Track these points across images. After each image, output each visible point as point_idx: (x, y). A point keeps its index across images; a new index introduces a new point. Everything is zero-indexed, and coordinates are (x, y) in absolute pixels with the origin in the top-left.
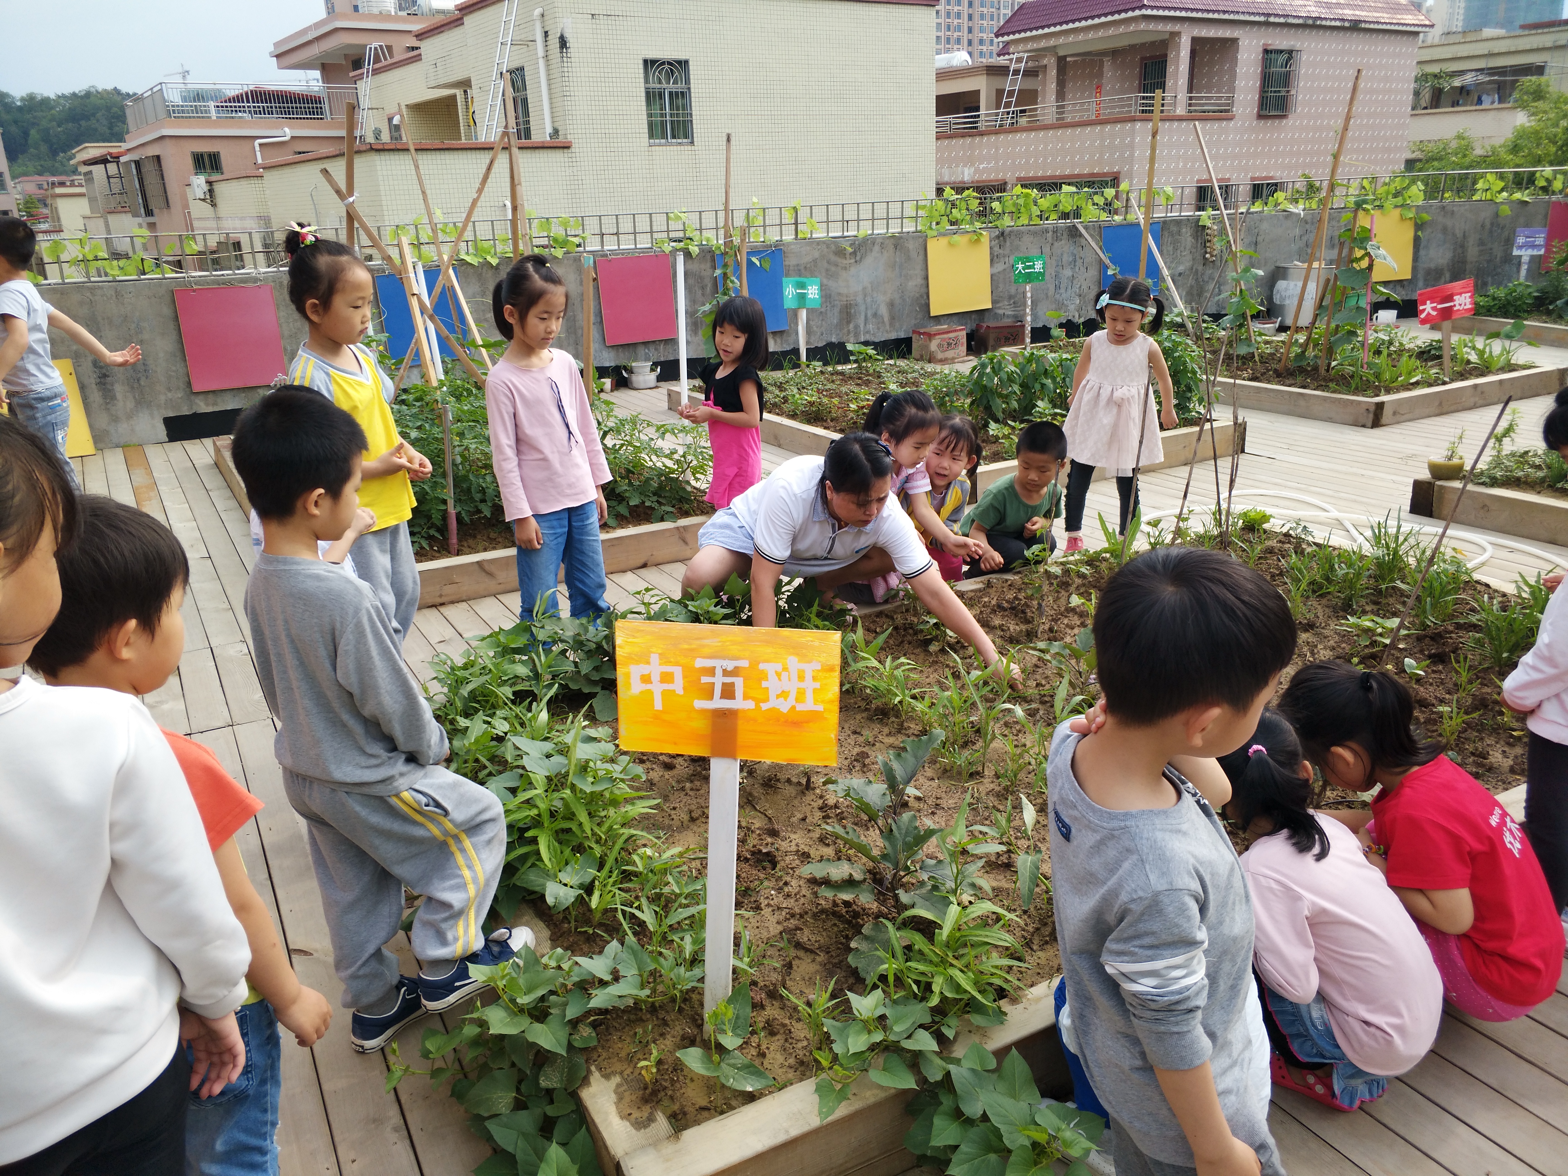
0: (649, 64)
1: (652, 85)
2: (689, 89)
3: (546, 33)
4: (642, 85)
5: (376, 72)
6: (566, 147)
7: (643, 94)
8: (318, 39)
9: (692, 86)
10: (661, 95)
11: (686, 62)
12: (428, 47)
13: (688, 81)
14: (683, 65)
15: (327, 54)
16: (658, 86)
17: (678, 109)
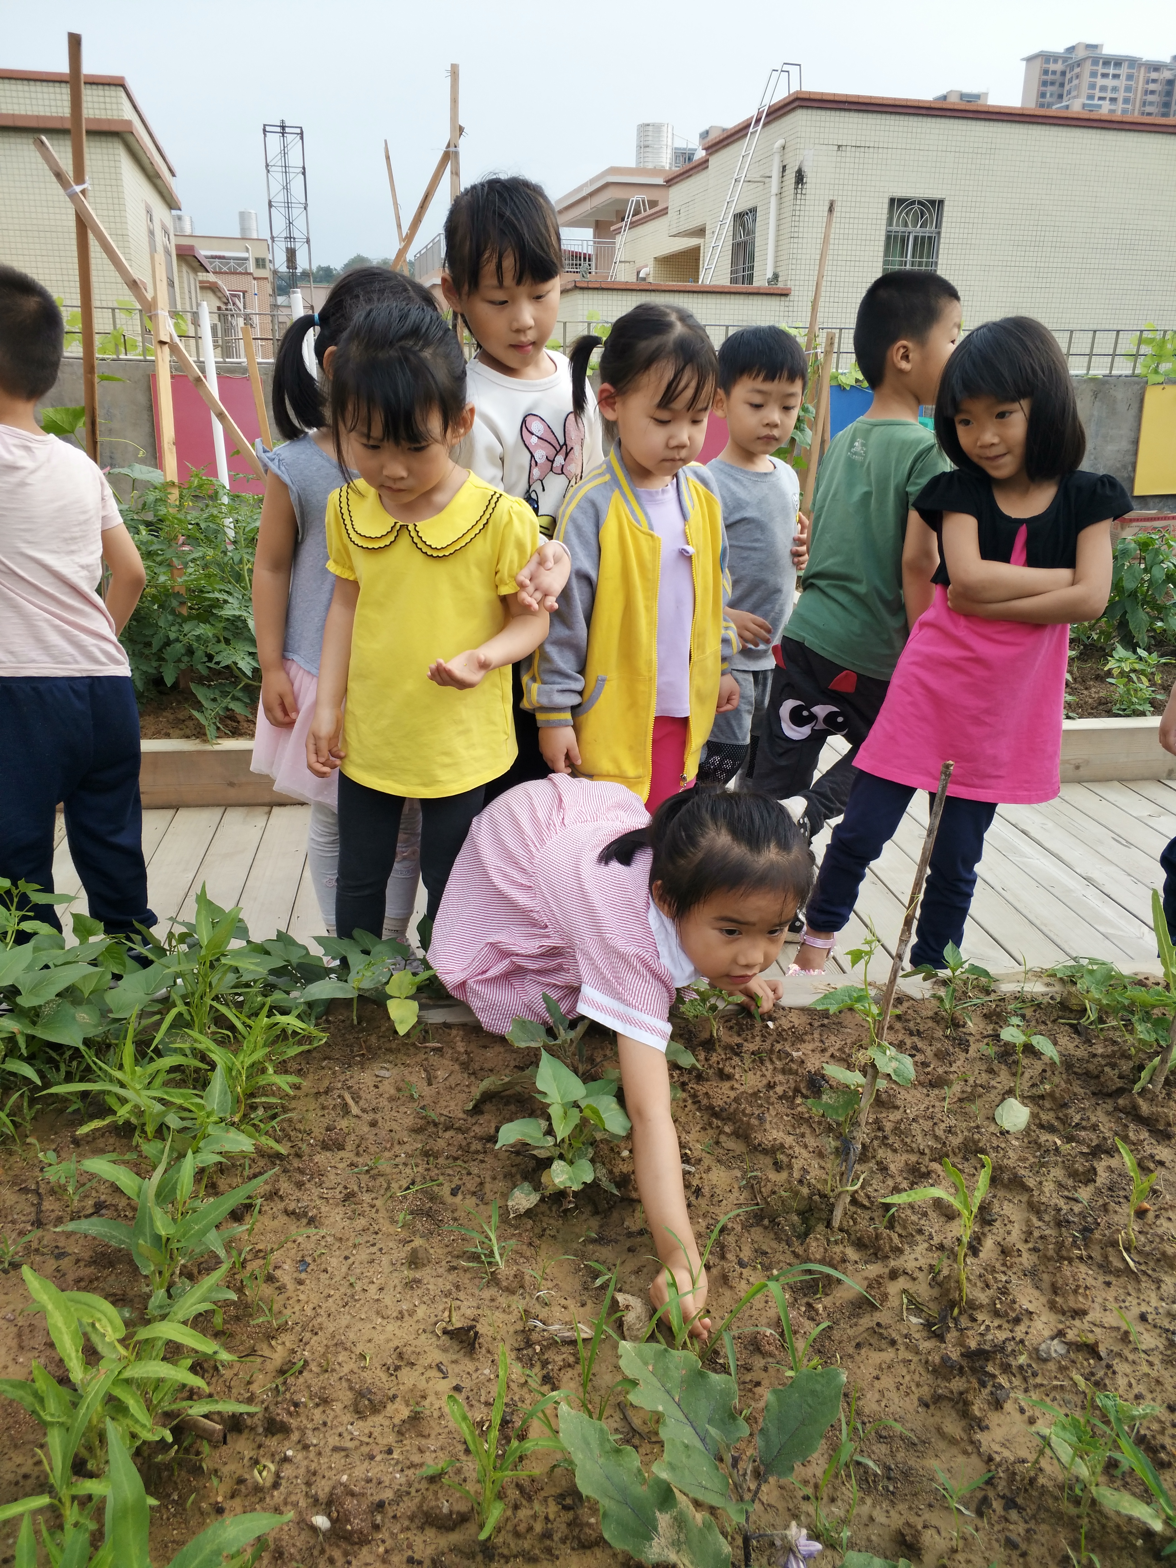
0: (895, 203)
1: (894, 228)
2: (939, 233)
3: (784, 167)
4: (884, 227)
5: (634, 225)
6: (784, 294)
7: (883, 238)
8: (592, 195)
9: (943, 230)
10: (904, 240)
11: (941, 202)
12: (677, 196)
13: (939, 225)
14: (937, 205)
15: (597, 210)
16: (901, 229)
17: (921, 257)
